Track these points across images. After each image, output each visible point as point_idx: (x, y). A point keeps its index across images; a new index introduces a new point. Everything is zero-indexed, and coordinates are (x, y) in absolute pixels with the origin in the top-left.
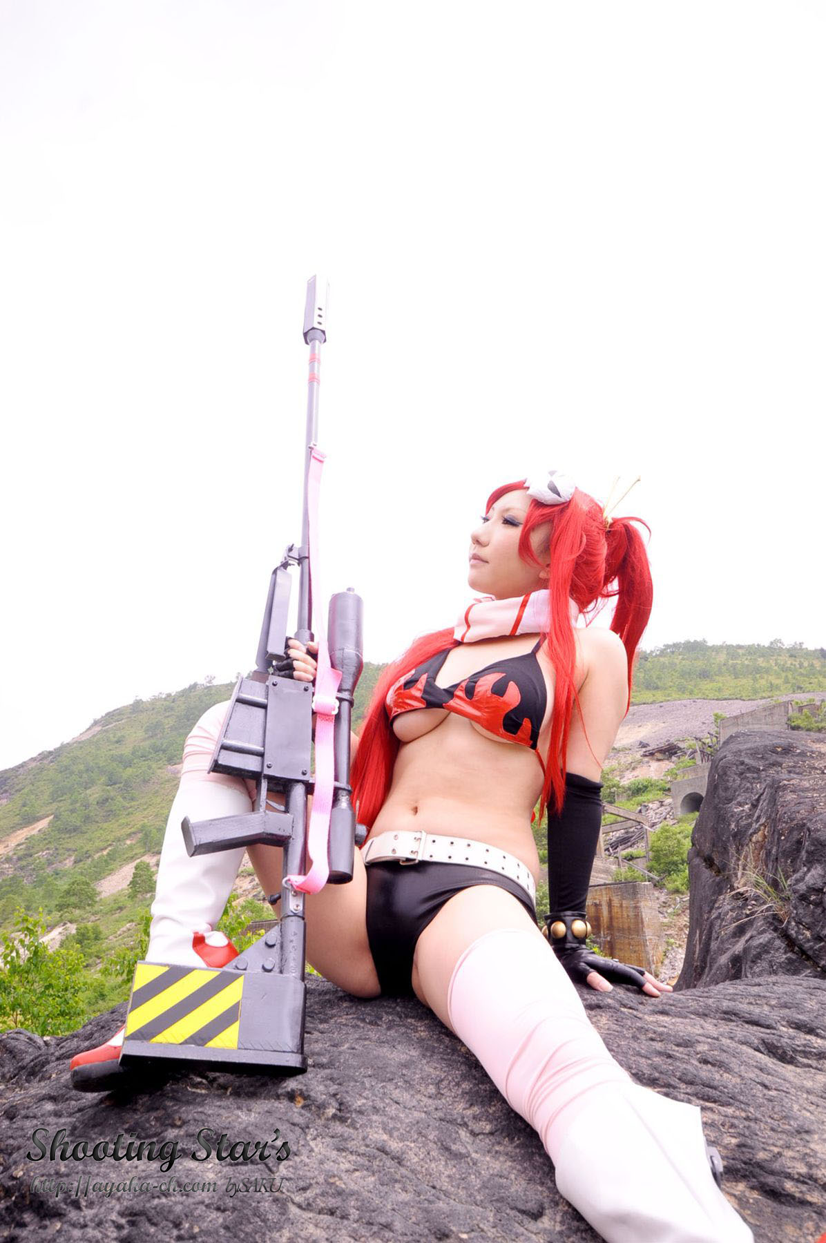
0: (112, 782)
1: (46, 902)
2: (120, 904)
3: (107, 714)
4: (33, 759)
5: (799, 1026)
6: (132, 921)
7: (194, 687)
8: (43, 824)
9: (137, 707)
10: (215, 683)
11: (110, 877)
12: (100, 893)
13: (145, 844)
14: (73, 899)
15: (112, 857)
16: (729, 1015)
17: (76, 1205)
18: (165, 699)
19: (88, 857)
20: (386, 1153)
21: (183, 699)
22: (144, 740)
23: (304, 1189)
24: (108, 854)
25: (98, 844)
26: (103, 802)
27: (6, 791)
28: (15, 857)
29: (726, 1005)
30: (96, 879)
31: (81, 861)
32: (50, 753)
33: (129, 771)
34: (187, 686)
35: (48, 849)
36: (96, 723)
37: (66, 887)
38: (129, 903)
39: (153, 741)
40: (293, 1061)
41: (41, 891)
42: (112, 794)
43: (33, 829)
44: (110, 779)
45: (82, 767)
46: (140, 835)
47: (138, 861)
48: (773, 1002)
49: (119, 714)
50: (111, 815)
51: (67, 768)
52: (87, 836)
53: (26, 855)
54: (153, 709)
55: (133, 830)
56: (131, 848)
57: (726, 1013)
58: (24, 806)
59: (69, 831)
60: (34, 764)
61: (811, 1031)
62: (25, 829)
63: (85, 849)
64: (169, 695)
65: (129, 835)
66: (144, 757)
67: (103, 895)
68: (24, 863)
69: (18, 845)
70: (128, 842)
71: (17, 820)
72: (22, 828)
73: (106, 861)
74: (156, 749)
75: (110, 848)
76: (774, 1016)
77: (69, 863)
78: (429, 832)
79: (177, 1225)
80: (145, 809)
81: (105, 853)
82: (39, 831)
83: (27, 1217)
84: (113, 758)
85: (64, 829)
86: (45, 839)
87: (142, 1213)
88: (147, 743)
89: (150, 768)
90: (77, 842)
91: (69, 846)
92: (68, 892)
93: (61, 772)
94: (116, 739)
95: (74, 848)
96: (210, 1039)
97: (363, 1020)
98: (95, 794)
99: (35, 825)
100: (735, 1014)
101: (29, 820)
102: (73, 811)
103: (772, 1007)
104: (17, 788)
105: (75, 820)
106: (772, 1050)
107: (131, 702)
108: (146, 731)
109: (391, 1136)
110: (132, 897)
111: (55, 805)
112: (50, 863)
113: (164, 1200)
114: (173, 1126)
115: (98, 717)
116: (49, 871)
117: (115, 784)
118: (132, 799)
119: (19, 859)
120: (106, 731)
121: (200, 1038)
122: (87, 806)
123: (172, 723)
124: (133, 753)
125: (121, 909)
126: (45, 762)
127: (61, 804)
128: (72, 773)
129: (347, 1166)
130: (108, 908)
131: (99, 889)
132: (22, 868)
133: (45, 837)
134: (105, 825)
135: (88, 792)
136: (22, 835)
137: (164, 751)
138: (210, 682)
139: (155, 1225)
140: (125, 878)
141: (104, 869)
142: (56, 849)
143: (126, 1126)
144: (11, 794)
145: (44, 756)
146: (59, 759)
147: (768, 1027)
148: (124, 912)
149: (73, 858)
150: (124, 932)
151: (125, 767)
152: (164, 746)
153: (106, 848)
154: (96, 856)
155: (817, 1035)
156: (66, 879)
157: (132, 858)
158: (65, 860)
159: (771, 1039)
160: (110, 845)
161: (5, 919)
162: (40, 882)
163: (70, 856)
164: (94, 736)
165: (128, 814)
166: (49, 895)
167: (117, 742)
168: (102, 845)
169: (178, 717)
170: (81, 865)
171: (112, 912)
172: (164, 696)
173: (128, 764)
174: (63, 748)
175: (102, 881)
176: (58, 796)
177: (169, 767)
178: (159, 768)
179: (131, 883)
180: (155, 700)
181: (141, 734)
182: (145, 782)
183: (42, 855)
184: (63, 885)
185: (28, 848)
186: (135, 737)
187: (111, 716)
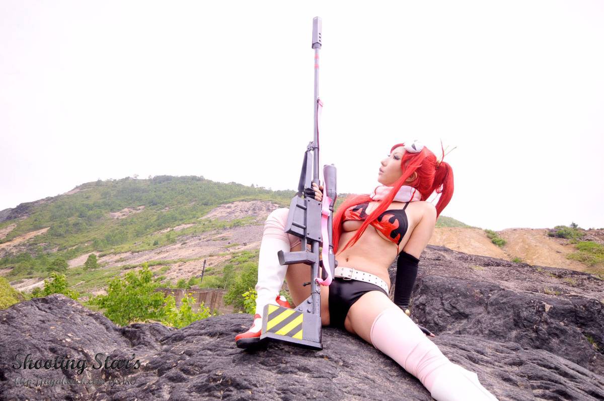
0: (81, 216)
1: (41, 266)
2: (79, 272)
3: (83, 184)
4: (43, 200)
5: (478, 352)
6: (84, 280)
7: (127, 178)
8: (44, 231)
9: (99, 183)
10: (138, 178)
11: (75, 259)
12: (69, 266)
13: (94, 246)
14: (56, 267)
15: (77, 250)
16: (454, 346)
17: (255, 386)
18: (113, 182)
19: (65, 249)
20: (368, 379)
21: (121, 183)
22: (100, 199)
23: (346, 387)
24: (75, 249)
25: (71, 243)
26: (76, 225)
27: (26, 213)
28: (28, 244)
29: (452, 342)
30: (68, 259)
31: (61, 250)
32: (52, 198)
33: (91, 212)
34: (124, 177)
35: (45, 242)
36: (77, 187)
37: (53, 261)
38: (83, 273)
39: (103, 200)
40: (318, 345)
41: (39, 261)
42: (80, 221)
43: (39, 232)
44: (81, 215)
45: (67, 207)
46: (92, 242)
47: (90, 254)
48: (467, 343)
49: (89, 185)
50: (79, 231)
51: (60, 206)
52: (65, 239)
53: (34, 244)
54: (106, 186)
55: (89, 239)
56: (87, 247)
57: (453, 345)
58: (36, 220)
59: (57, 236)
60: (43, 202)
61: (482, 354)
62: (35, 232)
63: (64, 245)
64: (115, 180)
65: (87, 241)
66: (99, 206)
67: (70, 267)
68: (32, 247)
69: (30, 239)
70: (86, 245)
71: (31, 227)
72: (33, 231)
73: (74, 252)
74: (106, 205)
75: (77, 246)
76: (469, 348)
77: (55, 250)
78: (356, 269)
79: (304, 395)
80: (96, 231)
81: (74, 248)
82: (42, 233)
83: (231, 388)
84: (83, 205)
85: (55, 234)
86: (44, 238)
87: (288, 390)
88: (101, 201)
89: (101, 212)
90: (60, 241)
91: (56, 242)
92: (54, 264)
93: (56, 208)
94: (86, 197)
95: (58, 243)
96: (294, 335)
97: (327, 334)
98: (72, 220)
99: (40, 231)
100: (456, 346)
101: (37, 228)
102: (60, 227)
103: (466, 345)
104: (33, 212)
105: (61, 231)
106: (471, 358)
107: (96, 181)
108: (102, 195)
109: (367, 373)
110: (85, 269)
111: (52, 223)
112: (45, 249)
113: (294, 386)
114: (282, 363)
115: (79, 185)
116: (44, 252)
117: (83, 217)
118: (91, 225)
119: (30, 245)
120: (81, 192)
121: (291, 334)
122: (67, 225)
123: (115, 193)
124: (94, 204)
125: (79, 274)
126: (49, 202)
127: (55, 223)
128: (62, 209)
129: (357, 382)
130: (72, 273)
131: (69, 264)
132: (31, 250)
133: (44, 237)
134: (76, 235)
135: (69, 219)
136: (33, 234)
137: (109, 205)
138: (136, 177)
139: (295, 394)
140: (82, 261)
141: (73, 255)
142: (50, 243)
143: (259, 362)
144: (29, 214)
145: (48, 199)
146: (56, 202)
147: (468, 351)
148: (80, 276)
149: (57, 248)
150: (79, 285)
151: (89, 210)
152: (110, 203)
153: (74, 246)
154: (70, 249)
155: (485, 355)
156: (52, 257)
157: (87, 252)
158: (53, 248)
159: (470, 355)
160: (76, 245)
161: (19, 272)
162: (40, 257)
163: (56, 247)
164: (76, 193)
165: (88, 232)
166: (44, 263)
167: (87, 198)
168: (74, 244)
169: (118, 191)
170: (61, 252)
171: (74, 275)
172: (112, 180)
173: (91, 209)
174: (59, 196)
175: (71, 261)
176: (54, 219)
177: (111, 213)
178: (106, 213)
179: (86, 263)
180: (108, 181)
181: (99, 196)
182: (99, 218)
183: (42, 245)
184: (51, 260)
185: (35, 241)
186: (96, 197)
187: (85, 186)
